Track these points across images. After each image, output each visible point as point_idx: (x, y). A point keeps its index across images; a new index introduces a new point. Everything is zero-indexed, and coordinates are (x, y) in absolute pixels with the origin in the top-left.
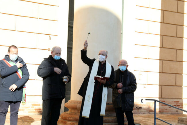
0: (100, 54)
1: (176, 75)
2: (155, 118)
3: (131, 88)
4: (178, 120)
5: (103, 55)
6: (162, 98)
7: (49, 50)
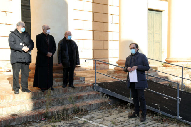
1: (103, 41)
2: (96, 72)
4: (107, 73)
6: (94, 58)
7: (6, 24)
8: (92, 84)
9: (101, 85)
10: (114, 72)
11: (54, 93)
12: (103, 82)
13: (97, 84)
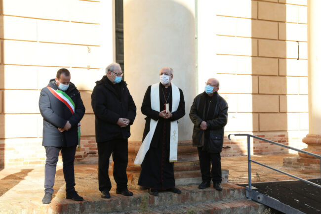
0: (162, 74)
1: (279, 97)
2: (249, 161)
3: (217, 121)
4: (284, 163)
5: (166, 74)
6: (260, 131)
7: (89, 68)
8: (242, 185)
9: (262, 188)
10: (298, 160)
11: (162, 202)
12: (269, 181)
13: (253, 185)
